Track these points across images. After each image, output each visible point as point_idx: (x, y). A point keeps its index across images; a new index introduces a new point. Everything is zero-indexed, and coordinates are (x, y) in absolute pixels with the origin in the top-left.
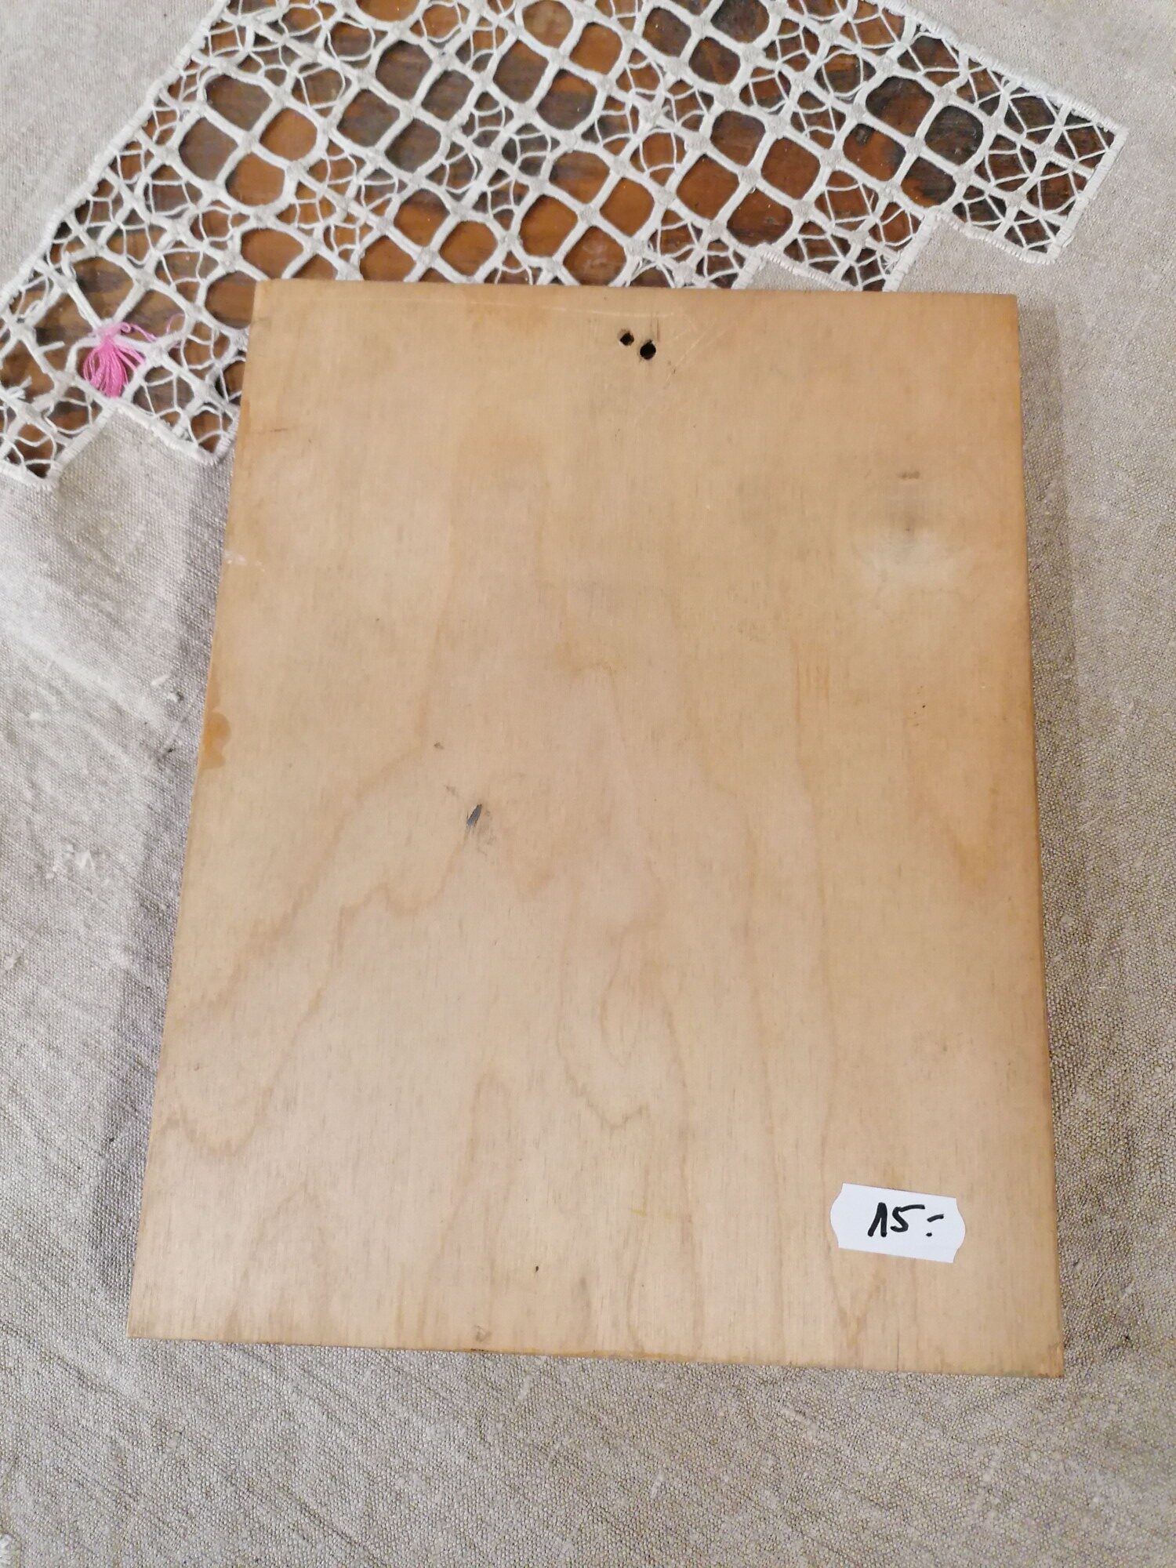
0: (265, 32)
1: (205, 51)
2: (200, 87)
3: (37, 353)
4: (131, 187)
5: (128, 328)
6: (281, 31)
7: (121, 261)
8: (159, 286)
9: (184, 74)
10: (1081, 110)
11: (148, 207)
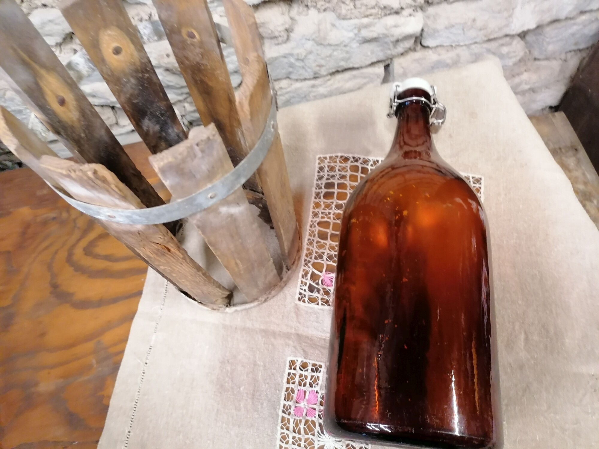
0: (323, 211)
1: (313, 218)
2: (316, 224)
3: (314, 284)
4: (313, 247)
5: (327, 273)
6: (326, 210)
7: (319, 261)
8: (328, 263)
9: (311, 223)
10: (474, 176)
11: (319, 249)
